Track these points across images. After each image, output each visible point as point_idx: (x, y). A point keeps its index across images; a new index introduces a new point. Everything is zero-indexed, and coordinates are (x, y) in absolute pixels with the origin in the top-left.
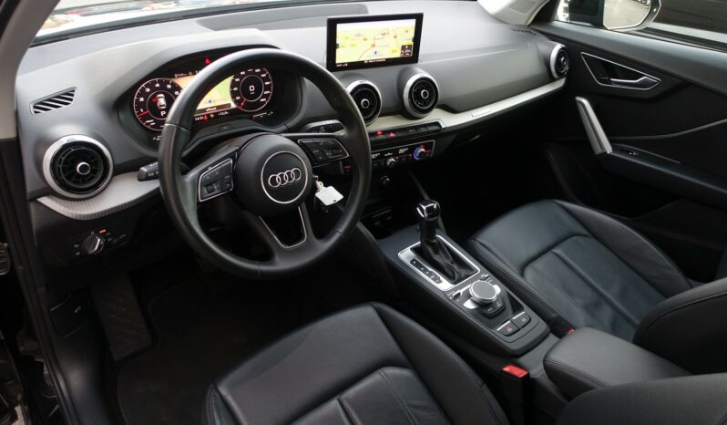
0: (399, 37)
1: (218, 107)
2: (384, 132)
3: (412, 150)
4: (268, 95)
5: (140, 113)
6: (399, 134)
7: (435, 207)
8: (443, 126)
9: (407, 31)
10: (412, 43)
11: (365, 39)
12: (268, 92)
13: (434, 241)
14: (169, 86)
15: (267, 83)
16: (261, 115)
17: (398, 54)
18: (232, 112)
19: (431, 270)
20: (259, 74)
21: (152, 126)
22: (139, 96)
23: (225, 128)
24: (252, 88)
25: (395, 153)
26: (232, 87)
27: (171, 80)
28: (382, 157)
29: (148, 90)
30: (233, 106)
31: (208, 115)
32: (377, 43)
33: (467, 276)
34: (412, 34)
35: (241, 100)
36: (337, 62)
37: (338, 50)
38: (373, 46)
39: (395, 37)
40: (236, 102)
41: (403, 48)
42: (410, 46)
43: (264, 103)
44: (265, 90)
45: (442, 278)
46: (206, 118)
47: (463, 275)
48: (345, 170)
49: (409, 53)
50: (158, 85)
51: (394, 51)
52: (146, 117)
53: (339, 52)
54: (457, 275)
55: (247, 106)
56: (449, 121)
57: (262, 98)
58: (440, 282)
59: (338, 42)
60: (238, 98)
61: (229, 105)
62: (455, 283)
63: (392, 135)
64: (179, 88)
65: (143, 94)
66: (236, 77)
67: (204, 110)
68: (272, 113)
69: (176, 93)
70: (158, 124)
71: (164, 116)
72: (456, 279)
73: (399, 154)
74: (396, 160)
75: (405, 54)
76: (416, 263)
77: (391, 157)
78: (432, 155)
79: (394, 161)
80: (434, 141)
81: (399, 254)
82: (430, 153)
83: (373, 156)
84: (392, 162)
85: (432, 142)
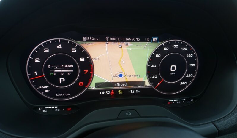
1: (129, 83)
4: (190, 78)
5: (33, 75)
12: (190, 75)
14: (74, 50)
15: (192, 65)
16: (179, 101)
18: (145, 91)
20: (185, 53)
21: (46, 94)
22: (35, 56)
23: (128, 114)
24: (173, 68)
26: (152, 60)
27: (78, 43)
29: (47, 50)
30: (147, 84)
31: (116, 91)
35: (158, 80)
40: (151, 80)
43: (184, 86)
44: (188, 73)
46: (113, 93)
50: (60, 46)
52: (39, 82)
55: (164, 87)
57: (182, 81)
60: (154, 77)
61: (143, 83)
64: (85, 54)
65: (40, 53)
66: (156, 52)
67: (112, 84)
68: (192, 100)
69: (82, 59)
70: (54, 92)
71: (63, 84)
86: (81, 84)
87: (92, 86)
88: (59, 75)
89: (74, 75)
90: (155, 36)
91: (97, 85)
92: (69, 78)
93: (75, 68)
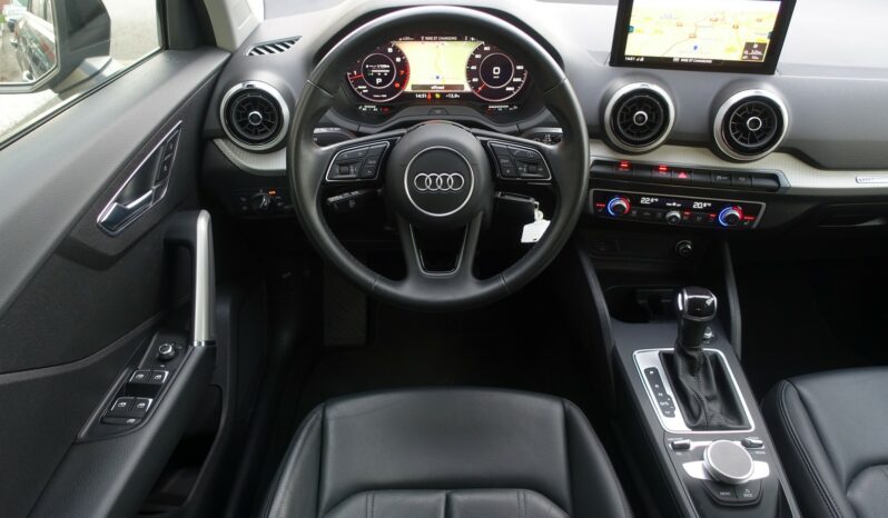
0: (743, 28)
1: (447, 87)
2: (670, 169)
3: (717, 208)
4: (519, 83)
5: (353, 75)
6: (695, 177)
7: (709, 303)
8: (784, 183)
9: (760, 20)
10: (768, 41)
11: (680, 25)
12: (518, 80)
13: (694, 354)
14: (390, 50)
15: (519, 67)
16: (500, 107)
17: (736, 55)
18: (465, 97)
19: (669, 391)
21: (364, 94)
23: (438, 112)
24: (496, 71)
25: (687, 207)
26: (472, 61)
27: (394, 43)
28: (661, 206)
30: (467, 89)
31: (433, 95)
32: (701, 32)
33: (721, 427)
34: (770, 26)
35: (479, 83)
36: (627, 53)
38: (693, 36)
39: (736, 27)
40: (472, 84)
41: (749, 46)
42: (761, 46)
43: (511, 92)
44: (515, 76)
45: (677, 412)
46: (429, 97)
47: (714, 422)
48: (596, 208)
49: (758, 56)
51: (729, 50)
52: (359, 82)
53: (631, 37)
54: (702, 418)
55: (486, 92)
56: (799, 178)
57: (509, 85)
58: (672, 415)
59: (632, 24)
60: (475, 80)
61: (462, 87)
62: (694, 428)
63: (682, 176)
64: (401, 54)
66: (476, 52)
67: (428, 87)
68: (515, 107)
69: (398, 60)
70: (371, 93)
71: (380, 85)
72: (699, 422)
73: (691, 209)
74: (682, 215)
75: (750, 57)
76: (653, 376)
77: (675, 209)
78: (755, 226)
79: (678, 215)
80: (764, 204)
81: (635, 353)
82: (752, 222)
83: (645, 201)
84: (675, 217)
85: (760, 206)
86: (397, 85)
87: (408, 89)
88: (376, 75)
89: (390, 75)
91: (414, 87)
92: (386, 79)
93: (391, 69)
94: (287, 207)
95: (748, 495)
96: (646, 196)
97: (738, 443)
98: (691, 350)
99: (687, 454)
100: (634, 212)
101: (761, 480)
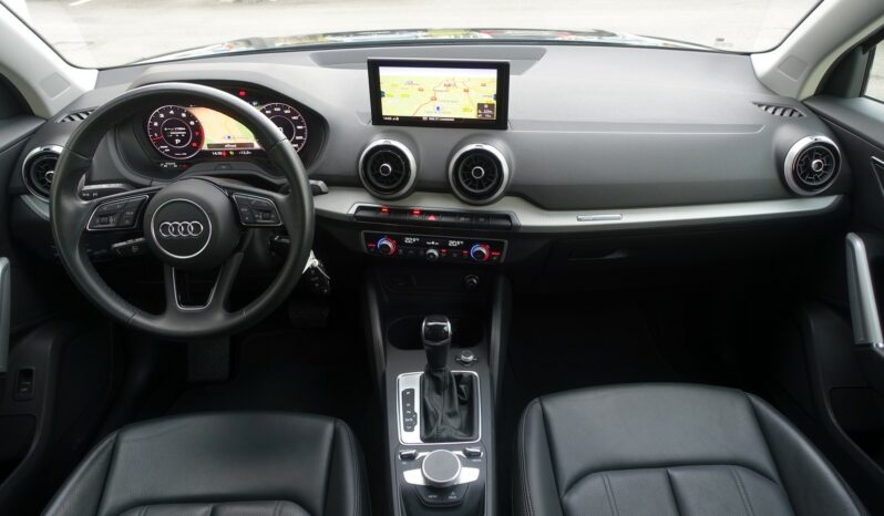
0: (471, 91)
1: (239, 145)
2: (423, 212)
3: (468, 246)
4: (302, 141)
5: (154, 137)
6: (444, 219)
8: (515, 221)
9: (484, 85)
10: (495, 102)
11: (421, 90)
12: (300, 138)
13: (440, 376)
14: (184, 115)
15: (299, 127)
17: (473, 114)
18: (255, 152)
19: (417, 411)
20: (289, 116)
21: (166, 153)
22: (153, 120)
23: (223, 167)
25: (442, 246)
27: (186, 109)
28: (422, 245)
29: (162, 116)
30: (257, 146)
31: (227, 152)
32: (439, 96)
33: (449, 439)
34: (493, 89)
36: (384, 113)
37: (383, 99)
38: (434, 99)
39: (466, 91)
41: (481, 106)
42: (491, 106)
45: (417, 428)
46: (224, 153)
47: (444, 435)
48: (369, 248)
49: (491, 115)
50: (172, 112)
51: (465, 110)
52: (160, 142)
53: (384, 101)
54: (434, 431)
56: (529, 218)
58: (412, 430)
59: (382, 90)
61: (252, 145)
62: (425, 441)
63: (432, 218)
64: (194, 119)
65: (156, 118)
67: (222, 146)
69: (192, 123)
70: (173, 152)
71: (179, 144)
72: (431, 434)
73: (447, 247)
74: (440, 253)
75: (484, 115)
76: (409, 395)
77: (434, 247)
78: (502, 260)
79: (436, 253)
80: (506, 242)
81: (400, 376)
82: (499, 257)
83: (408, 240)
84: (432, 254)
85: (503, 243)
86: (194, 145)
87: (205, 147)
88: (175, 137)
89: (187, 136)
90: (255, 100)
91: (209, 146)
92: (184, 140)
93: (187, 130)
94: (96, 253)
95: (453, 497)
96: (409, 237)
97: (461, 453)
98: (436, 371)
99: (412, 463)
100: (401, 251)
101: (468, 484)
